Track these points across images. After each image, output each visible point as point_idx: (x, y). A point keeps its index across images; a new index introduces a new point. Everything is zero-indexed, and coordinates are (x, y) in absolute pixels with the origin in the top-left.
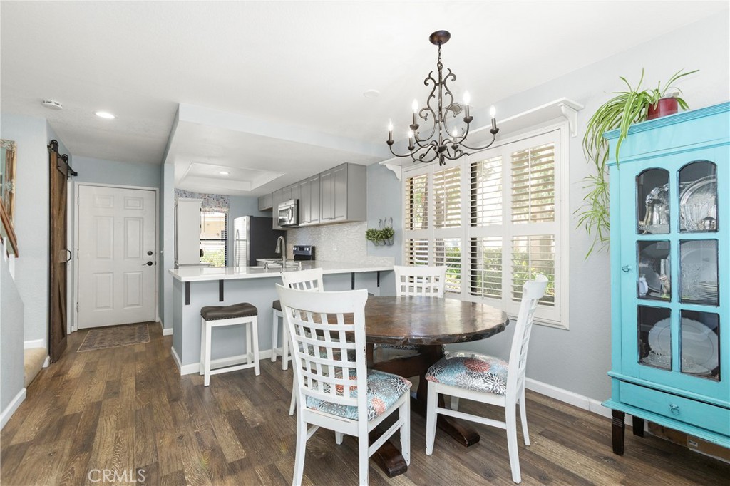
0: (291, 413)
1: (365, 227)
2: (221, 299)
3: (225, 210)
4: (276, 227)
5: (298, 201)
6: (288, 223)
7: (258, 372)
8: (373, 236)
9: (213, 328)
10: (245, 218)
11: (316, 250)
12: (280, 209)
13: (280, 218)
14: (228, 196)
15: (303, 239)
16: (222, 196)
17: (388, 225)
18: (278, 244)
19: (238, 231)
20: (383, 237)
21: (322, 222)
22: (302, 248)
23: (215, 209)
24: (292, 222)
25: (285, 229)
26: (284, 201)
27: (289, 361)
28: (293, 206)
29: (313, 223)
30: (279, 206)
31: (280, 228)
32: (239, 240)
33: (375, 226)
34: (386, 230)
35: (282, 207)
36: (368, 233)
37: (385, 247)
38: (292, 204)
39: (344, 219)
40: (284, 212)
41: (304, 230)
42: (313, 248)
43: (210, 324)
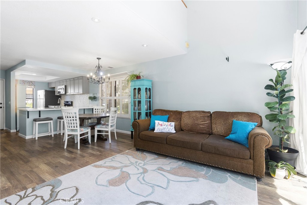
0: (64, 141)
1: (89, 95)
2: (40, 116)
3: (33, 87)
4: (56, 94)
5: (66, 86)
6: (62, 93)
7: (53, 136)
8: (90, 98)
9: (38, 124)
10: (43, 91)
11: (73, 103)
12: (58, 88)
13: (59, 91)
14: (34, 81)
15: (68, 99)
16: (31, 82)
17: (95, 95)
18: (59, 100)
19: (39, 95)
20: (94, 98)
21: (75, 93)
22: (67, 102)
23: (28, 87)
24: (64, 93)
25: (60, 95)
26: (60, 85)
27: (63, 133)
28: (64, 87)
29: (71, 94)
30: (58, 87)
31: (58, 95)
32: (40, 99)
33: (92, 95)
34: (94, 97)
35: (59, 87)
36: (89, 97)
37: (94, 101)
38: (63, 87)
39: (82, 93)
40: (60, 89)
41: (68, 96)
42: (72, 102)
43: (37, 123)
